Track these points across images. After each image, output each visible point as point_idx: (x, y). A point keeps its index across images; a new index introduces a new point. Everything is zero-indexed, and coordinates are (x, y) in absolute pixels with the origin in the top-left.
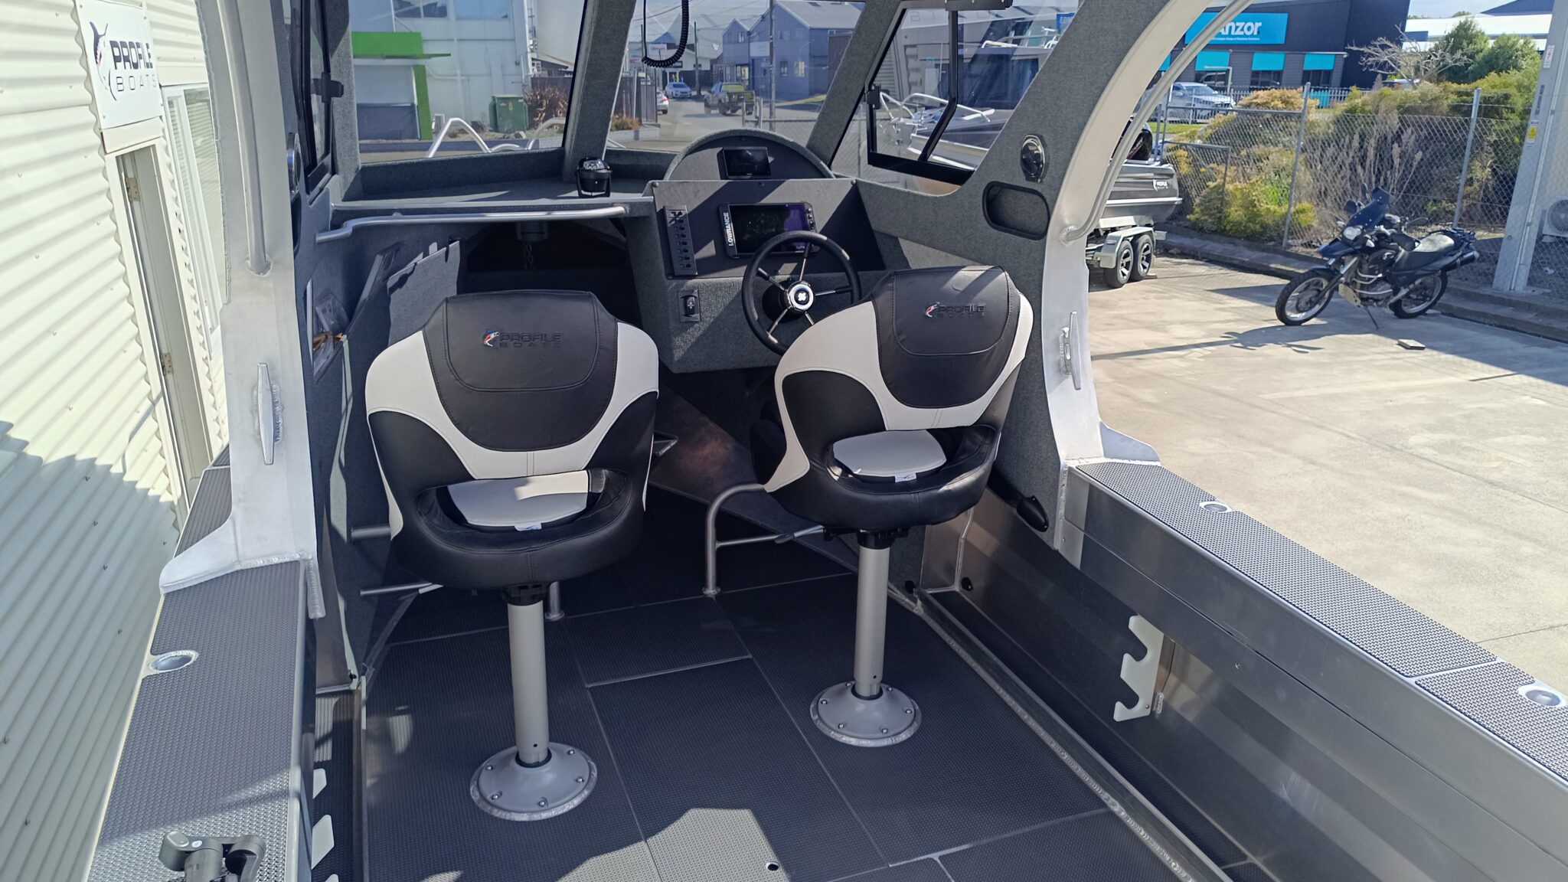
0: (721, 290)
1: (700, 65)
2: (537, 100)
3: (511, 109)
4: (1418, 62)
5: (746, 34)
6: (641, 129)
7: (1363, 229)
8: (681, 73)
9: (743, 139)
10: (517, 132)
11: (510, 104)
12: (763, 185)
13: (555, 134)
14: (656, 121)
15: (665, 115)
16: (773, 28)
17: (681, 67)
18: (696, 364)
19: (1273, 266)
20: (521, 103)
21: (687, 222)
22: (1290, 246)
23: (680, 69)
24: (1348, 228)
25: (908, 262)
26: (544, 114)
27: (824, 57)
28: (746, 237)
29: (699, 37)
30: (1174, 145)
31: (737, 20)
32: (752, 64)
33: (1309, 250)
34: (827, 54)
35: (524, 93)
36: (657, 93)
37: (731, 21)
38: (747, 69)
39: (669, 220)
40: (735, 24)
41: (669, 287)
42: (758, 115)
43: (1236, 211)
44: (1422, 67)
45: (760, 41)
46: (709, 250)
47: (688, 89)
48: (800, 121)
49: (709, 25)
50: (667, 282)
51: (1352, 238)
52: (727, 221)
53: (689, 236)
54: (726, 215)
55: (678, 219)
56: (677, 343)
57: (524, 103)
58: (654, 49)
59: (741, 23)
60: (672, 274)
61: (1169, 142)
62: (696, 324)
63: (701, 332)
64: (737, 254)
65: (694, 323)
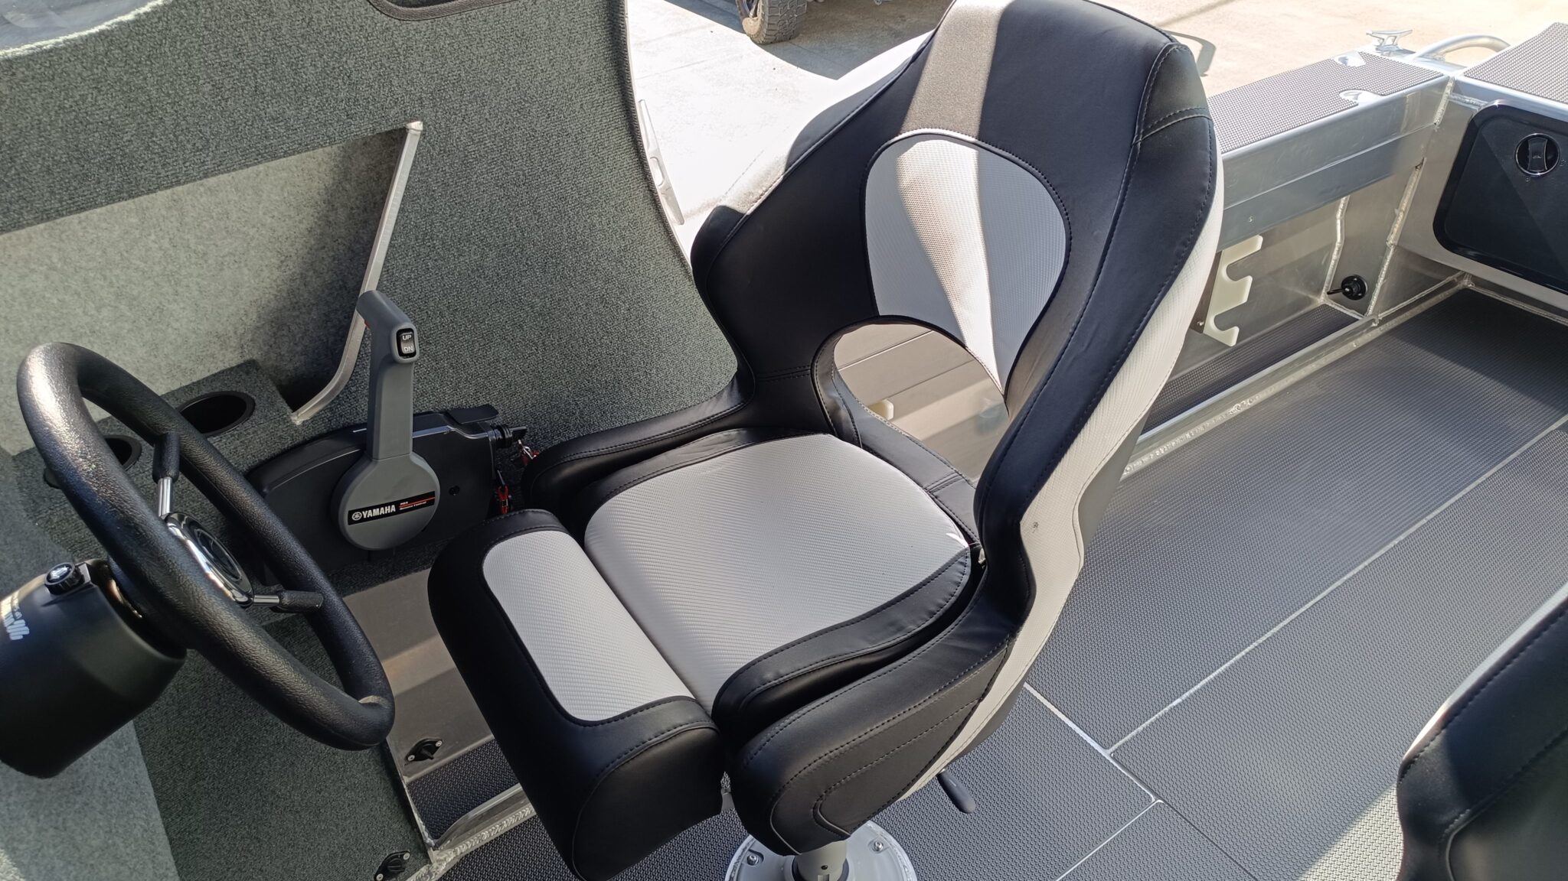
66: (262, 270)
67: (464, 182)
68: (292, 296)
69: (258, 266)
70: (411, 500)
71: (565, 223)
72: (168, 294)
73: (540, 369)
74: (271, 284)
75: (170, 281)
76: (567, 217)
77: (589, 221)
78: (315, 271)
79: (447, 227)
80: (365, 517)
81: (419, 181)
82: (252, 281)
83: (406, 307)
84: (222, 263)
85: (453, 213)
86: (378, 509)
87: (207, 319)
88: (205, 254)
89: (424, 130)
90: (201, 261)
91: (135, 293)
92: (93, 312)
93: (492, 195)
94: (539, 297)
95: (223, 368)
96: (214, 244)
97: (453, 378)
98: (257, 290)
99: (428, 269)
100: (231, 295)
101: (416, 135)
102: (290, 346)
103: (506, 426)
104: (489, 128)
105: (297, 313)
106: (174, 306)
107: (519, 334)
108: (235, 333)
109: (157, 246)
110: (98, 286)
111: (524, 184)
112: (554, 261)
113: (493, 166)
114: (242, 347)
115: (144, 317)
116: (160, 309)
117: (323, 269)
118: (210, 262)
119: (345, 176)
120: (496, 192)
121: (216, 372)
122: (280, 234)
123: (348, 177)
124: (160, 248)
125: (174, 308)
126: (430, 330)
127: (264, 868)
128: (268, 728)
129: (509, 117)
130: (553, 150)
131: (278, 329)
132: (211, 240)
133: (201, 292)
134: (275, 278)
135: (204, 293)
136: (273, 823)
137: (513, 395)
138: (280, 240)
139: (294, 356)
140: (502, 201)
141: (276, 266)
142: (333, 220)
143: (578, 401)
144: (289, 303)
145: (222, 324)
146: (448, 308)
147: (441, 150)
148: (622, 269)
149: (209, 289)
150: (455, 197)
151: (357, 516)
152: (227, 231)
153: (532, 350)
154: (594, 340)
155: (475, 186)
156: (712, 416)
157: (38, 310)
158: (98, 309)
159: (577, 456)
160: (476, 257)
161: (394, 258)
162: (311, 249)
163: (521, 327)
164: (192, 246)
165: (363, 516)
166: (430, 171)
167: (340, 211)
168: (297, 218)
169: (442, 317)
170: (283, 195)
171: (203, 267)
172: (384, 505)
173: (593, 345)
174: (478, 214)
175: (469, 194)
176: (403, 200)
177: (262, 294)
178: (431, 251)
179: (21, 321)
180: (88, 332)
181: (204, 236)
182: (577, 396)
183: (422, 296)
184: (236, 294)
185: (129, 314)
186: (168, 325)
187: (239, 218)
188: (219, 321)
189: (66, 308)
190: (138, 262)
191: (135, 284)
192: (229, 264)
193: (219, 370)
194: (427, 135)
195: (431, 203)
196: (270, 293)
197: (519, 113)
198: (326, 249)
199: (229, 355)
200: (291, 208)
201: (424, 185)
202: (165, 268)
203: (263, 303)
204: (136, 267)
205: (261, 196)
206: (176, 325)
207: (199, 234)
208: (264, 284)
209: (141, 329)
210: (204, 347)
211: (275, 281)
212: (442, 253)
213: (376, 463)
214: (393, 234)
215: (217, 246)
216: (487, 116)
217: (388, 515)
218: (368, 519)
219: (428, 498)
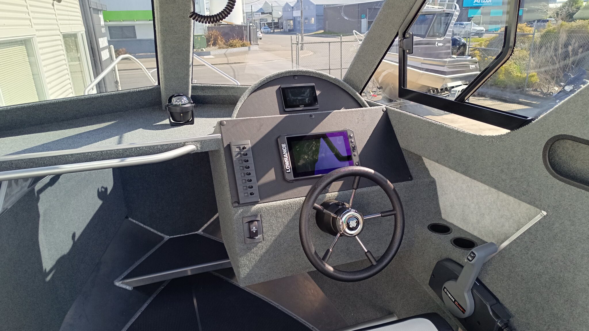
0: (280, 211)
1: (274, 20)
2: (210, 36)
3: (199, 39)
4: (558, 11)
5: (291, 8)
6: (251, 46)
7: (574, 86)
8: (267, 23)
9: (296, 78)
10: (202, 49)
11: (199, 38)
12: (313, 117)
13: (217, 49)
14: (257, 43)
15: (261, 40)
16: (302, 5)
17: (267, 21)
18: (260, 278)
19: (520, 100)
20: (204, 37)
21: (250, 154)
22: (527, 91)
23: (267, 22)
24: (566, 87)
25: (429, 172)
26: (213, 41)
27: (322, 16)
28: (301, 163)
29: (273, 9)
30: (473, 49)
31: (288, 2)
32: (294, 19)
33: (536, 93)
34: (323, 15)
35: (205, 33)
36: (257, 32)
37: (286, 3)
38: (292, 21)
39: (234, 154)
40: (287, 3)
41: (234, 215)
42: (298, 41)
43: (502, 76)
44: (560, 13)
45: (297, 10)
46: (271, 176)
47: (269, 30)
48: (316, 43)
49: (278, 5)
50: (233, 210)
51: (569, 90)
52: (285, 151)
53: (252, 167)
54: (284, 146)
55: (242, 153)
56: (242, 262)
57: (205, 37)
58: (256, 14)
59: (289, 4)
60: (237, 203)
61: (471, 48)
62: (260, 244)
63: (264, 250)
64: (293, 178)
65: (258, 243)
70: (459, 304)
72: (487, 212)
75: (489, 210)
84: (503, 216)
86: (450, 295)
87: (492, 227)
88: (500, 210)
89: (545, 216)
90: (498, 211)
91: (481, 206)
92: (471, 203)
101: (542, 215)
106: (487, 217)
110: (474, 198)
151: (446, 290)
165: (447, 292)
172: (452, 296)
176: (526, 230)
189: (467, 197)
191: (482, 204)
192: (504, 218)
194: (545, 218)
202: (490, 206)
206: (485, 221)
209: (478, 215)
210: (489, 233)
213: (456, 283)
215: (504, 210)
217: (451, 299)
218: (447, 294)
219: (464, 311)
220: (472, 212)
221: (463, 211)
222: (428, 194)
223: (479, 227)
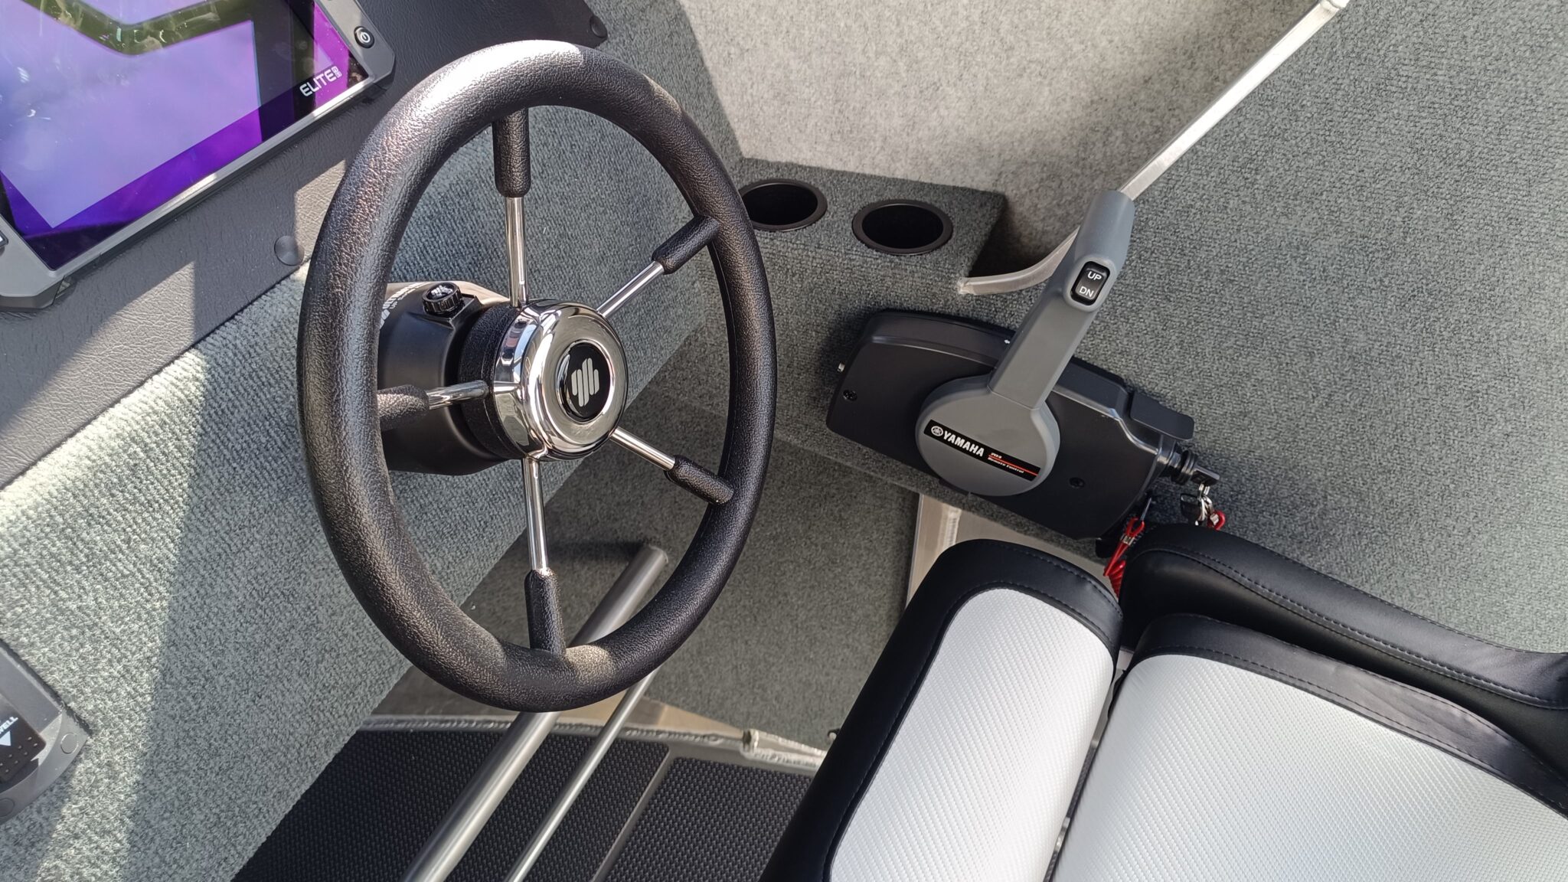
62: (81, 767)
63: (129, 777)
64: (53, 276)
65: (66, 777)
66: (1064, 100)
67: (1359, 116)
68: (1082, 149)
69: (1062, 93)
70: (1006, 457)
71: (1491, 257)
72: (952, 73)
73: (1302, 423)
74: (1066, 122)
75: (960, 61)
76: (1501, 251)
77: (1537, 276)
78: (1126, 134)
79: (1290, 166)
80: (945, 438)
81: (1289, 82)
82: (1047, 108)
83: (1165, 239)
84: (1025, 68)
85: (1313, 151)
86: (963, 441)
87: (977, 123)
88: (1012, 48)
89: (1346, 10)
90: (1004, 55)
91: (920, 55)
92: (871, 55)
93: (1393, 156)
94: (1368, 334)
95: (969, 186)
96: (1027, 41)
97: (1174, 358)
98: (1048, 120)
99: (1226, 207)
100: (1016, 110)
101: (1328, 11)
102: (1050, 203)
103: (1195, 458)
104: (1459, 53)
105: (1079, 171)
106: (951, 91)
107: (1301, 362)
108: (1000, 155)
109: (965, 13)
110: (887, 30)
111: (1460, 166)
112: (1430, 300)
113: (1424, 115)
114: (1000, 174)
115: (916, 87)
116: (936, 86)
117: (1136, 136)
118: (1012, 60)
119: (1232, 31)
120: (1403, 155)
121: (960, 186)
122: (1109, 67)
123: (1235, 35)
124: (967, 18)
125: (951, 93)
126: (1180, 285)
127: (749, 643)
128: (808, 542)
129: (1506, 50)
130: (1553, 140)
131: (1048, 177)
132: (1026, 35)
133: (986, 89)
134: (1074, 116)
135: (988, 93)
136: (774, 617)
137: (1239, 428)
138: (1105, 74)
139: (1050, 217)
140: (1403, 172)
141: (1083, 104)
142: (1183, 82)
143: (1330, 495)
144: (1075, 155)
145: (990, 138)
146: (1222, 272)
147: (1353, 52)
148: (1542, 375)
149: (996, 90)
150: (1330, 130)
151: (937, 431)
152: (1049, 34)
153: (1306, 393)
154: (1415, 439)
155: (1374, 129)
156: (1478, 678)
157: (823, 26)
158: (878, 54)
159: (1220, 568)
160: (1306, 230)
161: (1188, 167)
162: (1135, 104)
163: (1311, 355)
164: (1002, 31)
165: (944, 435)
166: (1315, 75)
167: (1199, 74)
168: (1139, 58)
169: (1206, 279)
170: (1137, 19)
171: (1001, 63)
172: (972, 442)
173: (1406, 444)
174: (1352, 172)
175: (1356, 137)
176: (1247, 97)
177: (1049, 128)
178: (1244, 186)
179: (804, 29)
180: (858, 73)
181: (1020, 25)
182: (1333, 489)
183: (1195, 237)
184: (1023, 112)
185: (904, 75)
186: (935, 108)
187: (1071, 24)
188: (989, 133)
189: (849, 37)
190: (938, 23)
191: (924, 46)
192: (1031, 73)
193: (963, 185)
194: (1346, 18)
195: (1286, 122)
196: (1059, 131)
197: (1533, 51)
198: (1154, 114)
199: (982, 176)
200: (1139, 41)
201: (1292, 90)
202: (962, 43)
203: (1046, 138)
204: (934, 27)
205: (1109, 8)
206: (943, 112)
207: (1016, 21)
208: (1058, 118)
209: (908, 97)
210: (960, 152)
211: (1073, 120)
212: (1259, 197)
213: (989, 392)
214: (1206, 136)
215: (1029, 45)
216: (1469, 33)
217: (971, 454)
218: (946, 442)
219: (1031, 471)
220: (881, 93)
221: (837, 101)
222: (681, 77)
223: (919, 140)
